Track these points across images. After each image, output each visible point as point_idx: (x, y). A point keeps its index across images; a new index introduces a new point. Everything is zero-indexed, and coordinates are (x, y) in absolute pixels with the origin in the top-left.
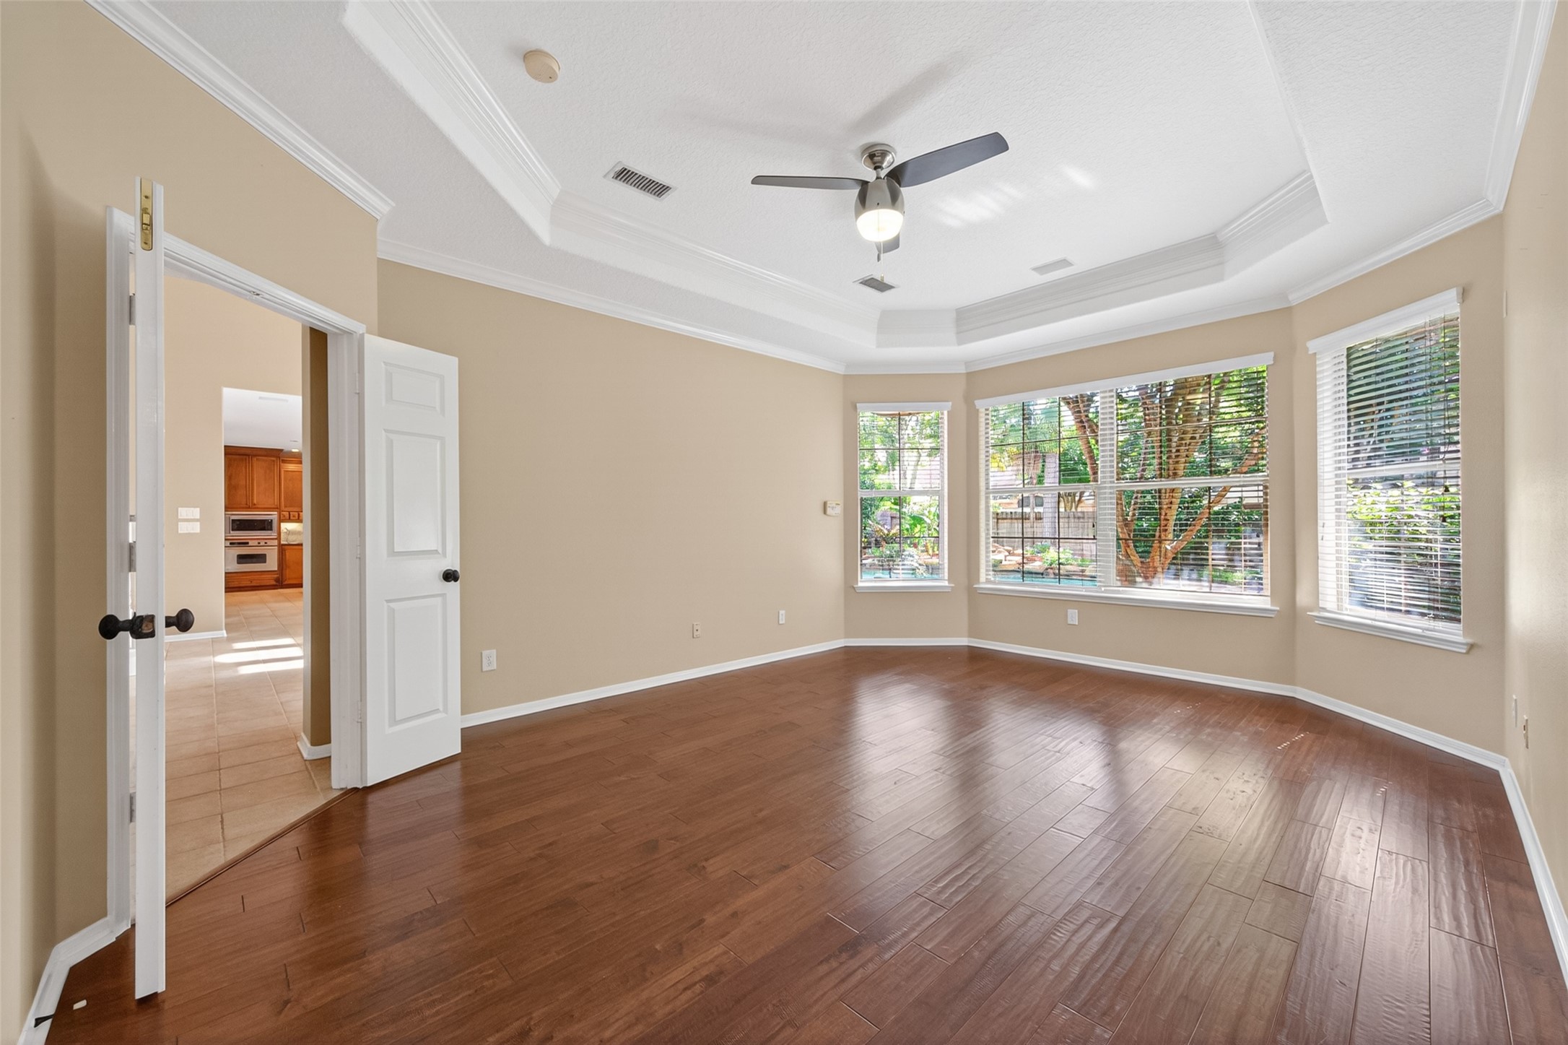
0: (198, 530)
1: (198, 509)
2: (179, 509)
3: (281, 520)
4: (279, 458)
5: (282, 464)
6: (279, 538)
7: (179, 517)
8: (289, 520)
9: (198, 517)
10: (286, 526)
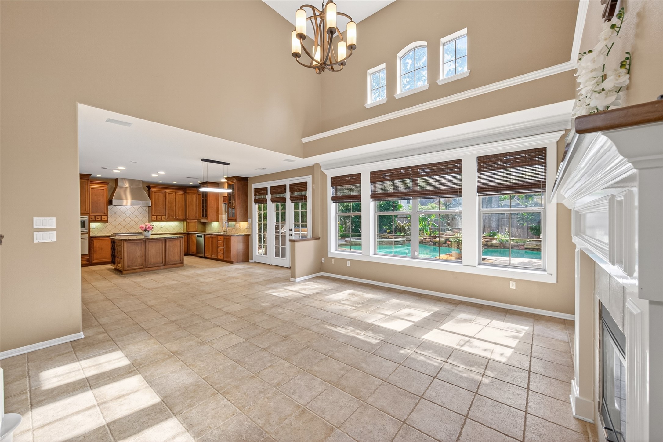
0: (54, 240)
1: (54, 219)
2: (35, 219)
3: (90, 221)
4: (89, 180)
5: (90, 185)
6: (89, 233)
7: (35, 227)
8: (95, 221)
9: (54, 226)
10: (93, 225)
